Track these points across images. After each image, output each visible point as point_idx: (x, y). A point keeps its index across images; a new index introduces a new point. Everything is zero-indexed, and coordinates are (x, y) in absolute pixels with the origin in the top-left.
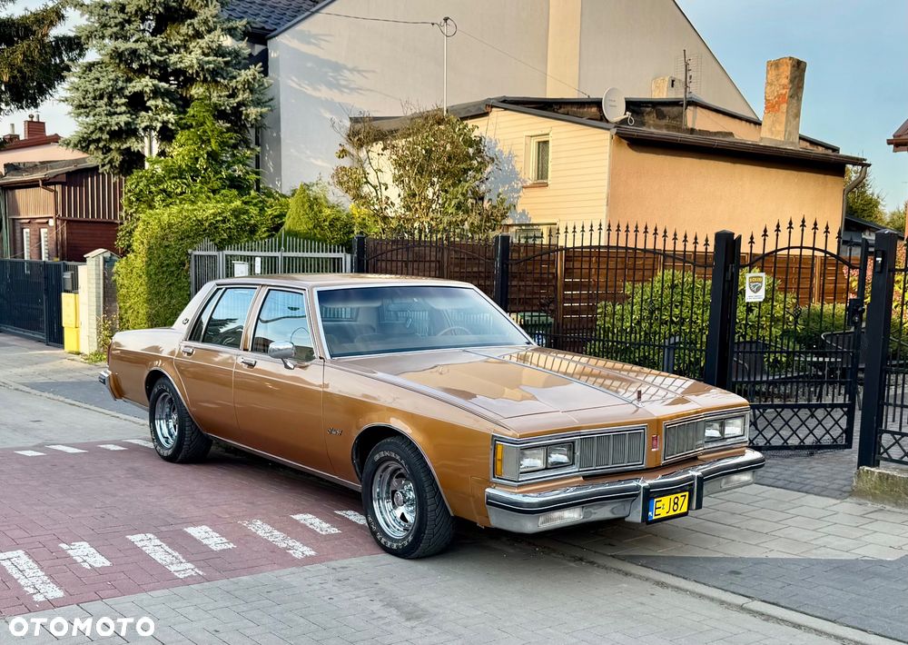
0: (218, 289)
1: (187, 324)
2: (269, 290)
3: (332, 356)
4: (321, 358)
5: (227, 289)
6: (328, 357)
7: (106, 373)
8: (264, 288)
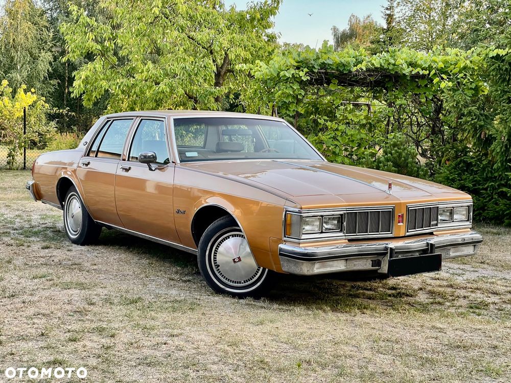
0: (108, 121)
1: (86, 145)
2: (142, 120)
3: (181, 162)
4: (173, 162)
5: (114, 120)
6: (179, 162)
7: (31, 182)
8: (138, 118)
